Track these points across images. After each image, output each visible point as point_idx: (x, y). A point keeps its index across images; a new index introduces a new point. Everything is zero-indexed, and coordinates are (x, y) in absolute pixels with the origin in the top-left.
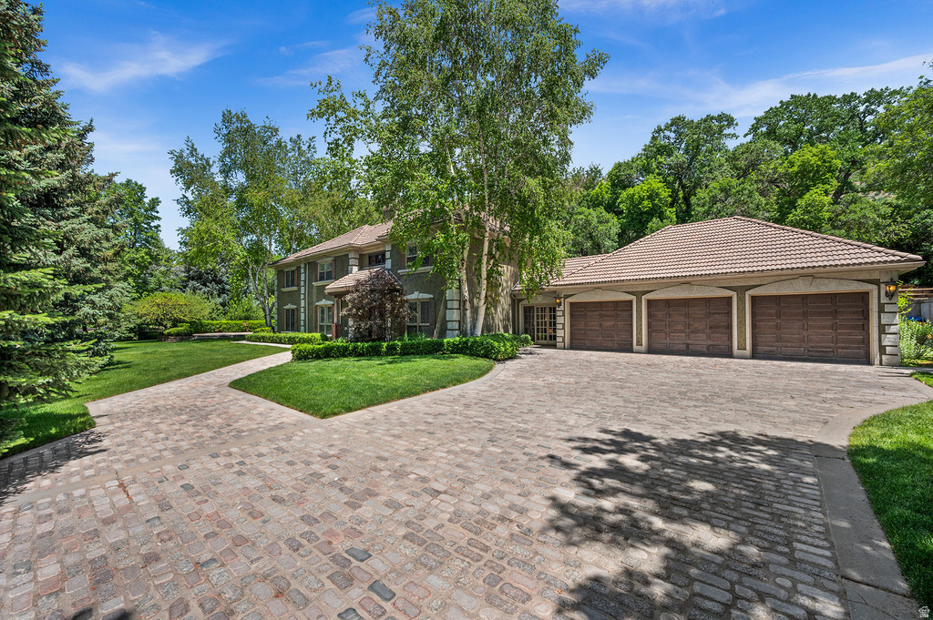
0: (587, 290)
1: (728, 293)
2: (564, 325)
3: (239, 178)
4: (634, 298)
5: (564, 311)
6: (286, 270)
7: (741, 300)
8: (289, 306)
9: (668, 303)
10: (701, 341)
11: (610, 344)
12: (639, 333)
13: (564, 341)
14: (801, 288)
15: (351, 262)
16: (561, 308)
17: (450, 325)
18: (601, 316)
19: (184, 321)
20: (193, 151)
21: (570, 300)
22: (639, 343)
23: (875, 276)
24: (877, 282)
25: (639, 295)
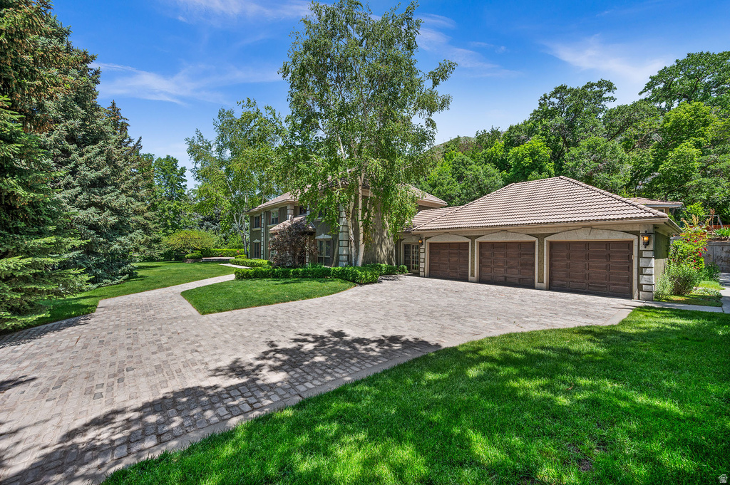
0: (440, 234)
1: (533, 239)
2: (424, 259)
3: (228, 153)
4: (469, 241)
5: (425, 249)
6: (255, 216)
7: (541, 245)
8: (256, 241)
9: (494, 245)
10: (514, 274)
11: (455, 275)
12: (473, 267)
13: (424, 271)
14: (583, 236)
15: (289, 212)
16: (423, 247)
17: (341, 258)
18: (450, 253)
19: (197, 249)
20: (201, 137)
21: (429, 241)
22: (473, 275)
23: (636, 228)
24: (637, 233)
25: (473, 238)
